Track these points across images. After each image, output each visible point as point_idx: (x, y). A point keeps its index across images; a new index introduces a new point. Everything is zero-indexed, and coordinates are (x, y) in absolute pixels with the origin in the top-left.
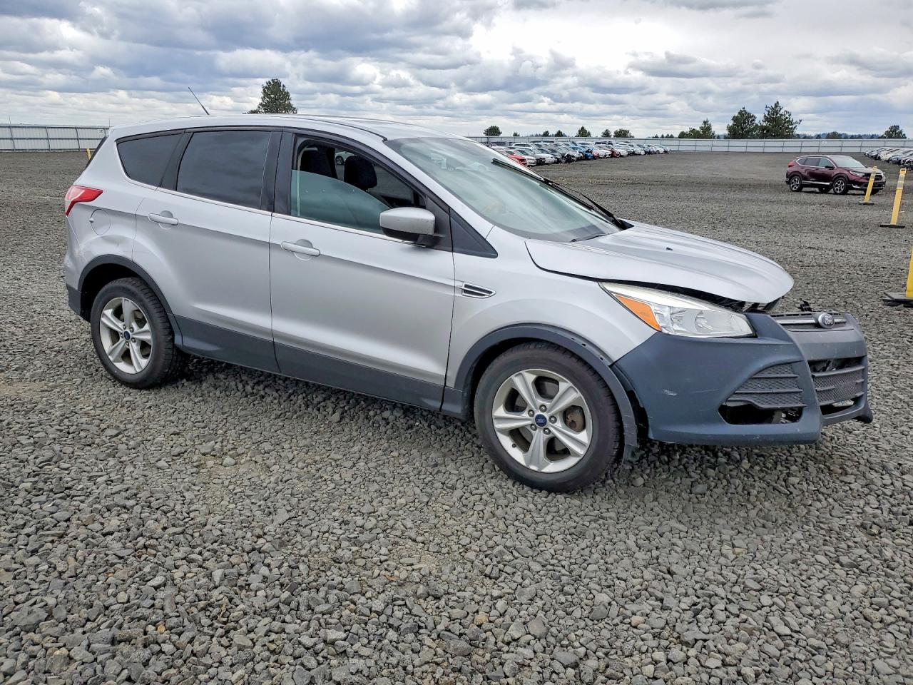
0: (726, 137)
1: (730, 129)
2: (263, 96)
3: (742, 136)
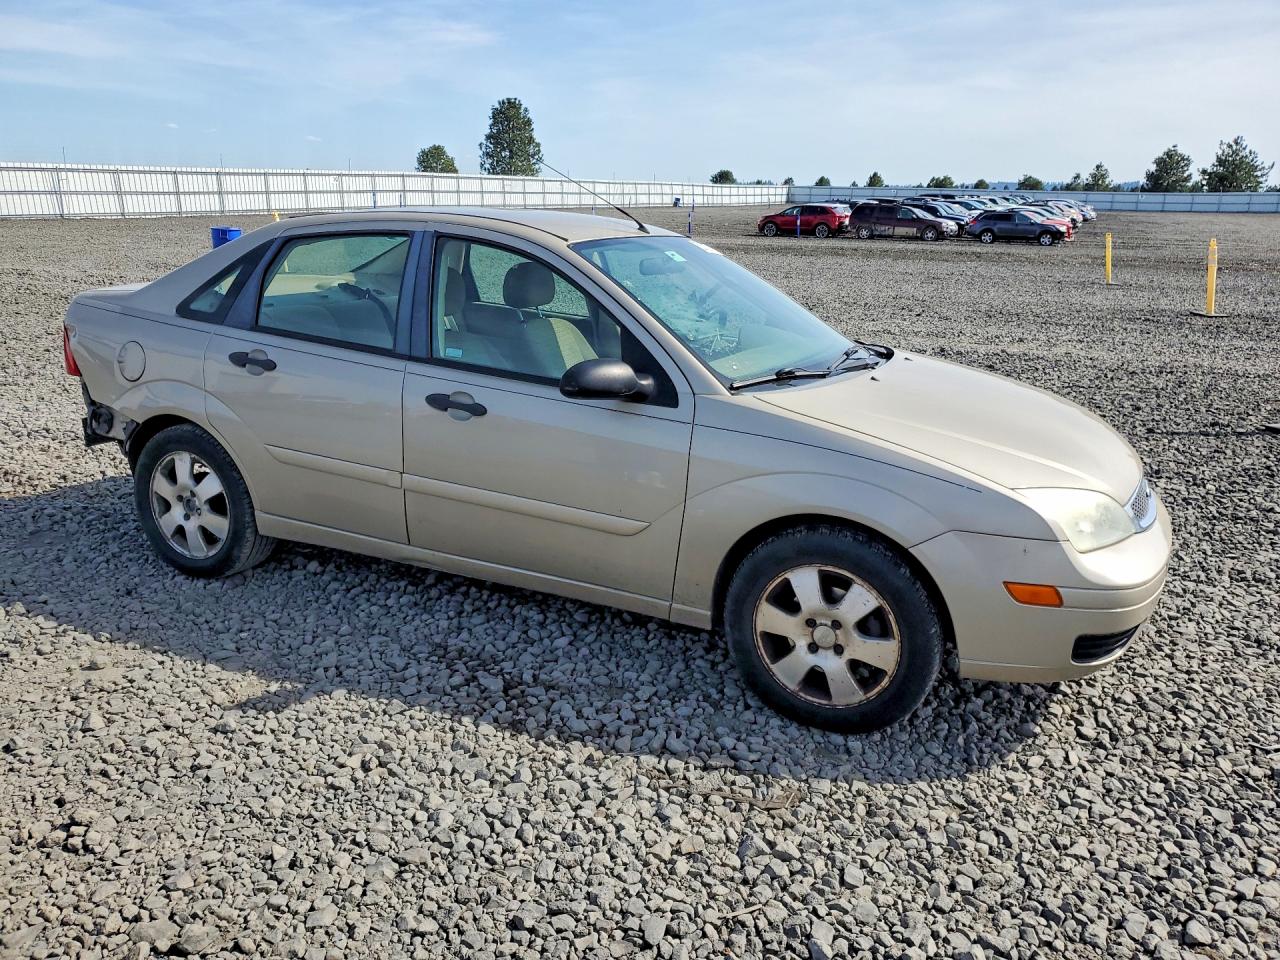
0: (1143, 189)
1: (1150, 176)
2: (491, 121)
3: (1170, 189)
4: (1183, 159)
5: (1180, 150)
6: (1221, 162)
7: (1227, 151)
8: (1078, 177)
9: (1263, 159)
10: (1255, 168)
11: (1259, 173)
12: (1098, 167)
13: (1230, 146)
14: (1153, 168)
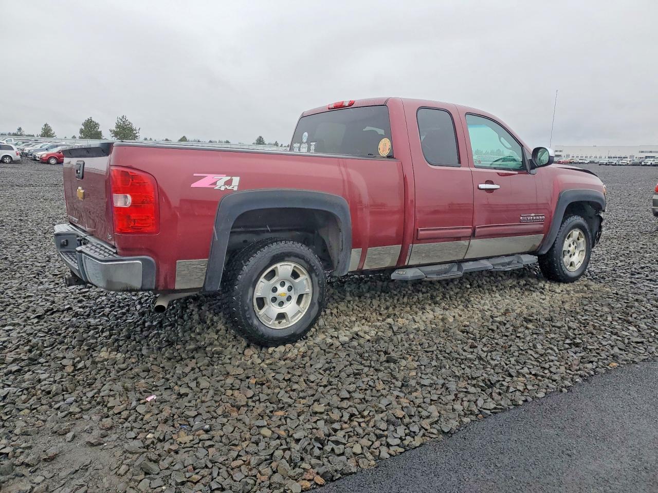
4: (96, 124)
5: (93, 120)
6: (118, 126)
7: (120, 121)
8: (20, 129)
9: (135, 126)
10: (132, 130)
11: (134, 132)
12: (45, 125)
13: (121, 120)
14: (83, 128)
